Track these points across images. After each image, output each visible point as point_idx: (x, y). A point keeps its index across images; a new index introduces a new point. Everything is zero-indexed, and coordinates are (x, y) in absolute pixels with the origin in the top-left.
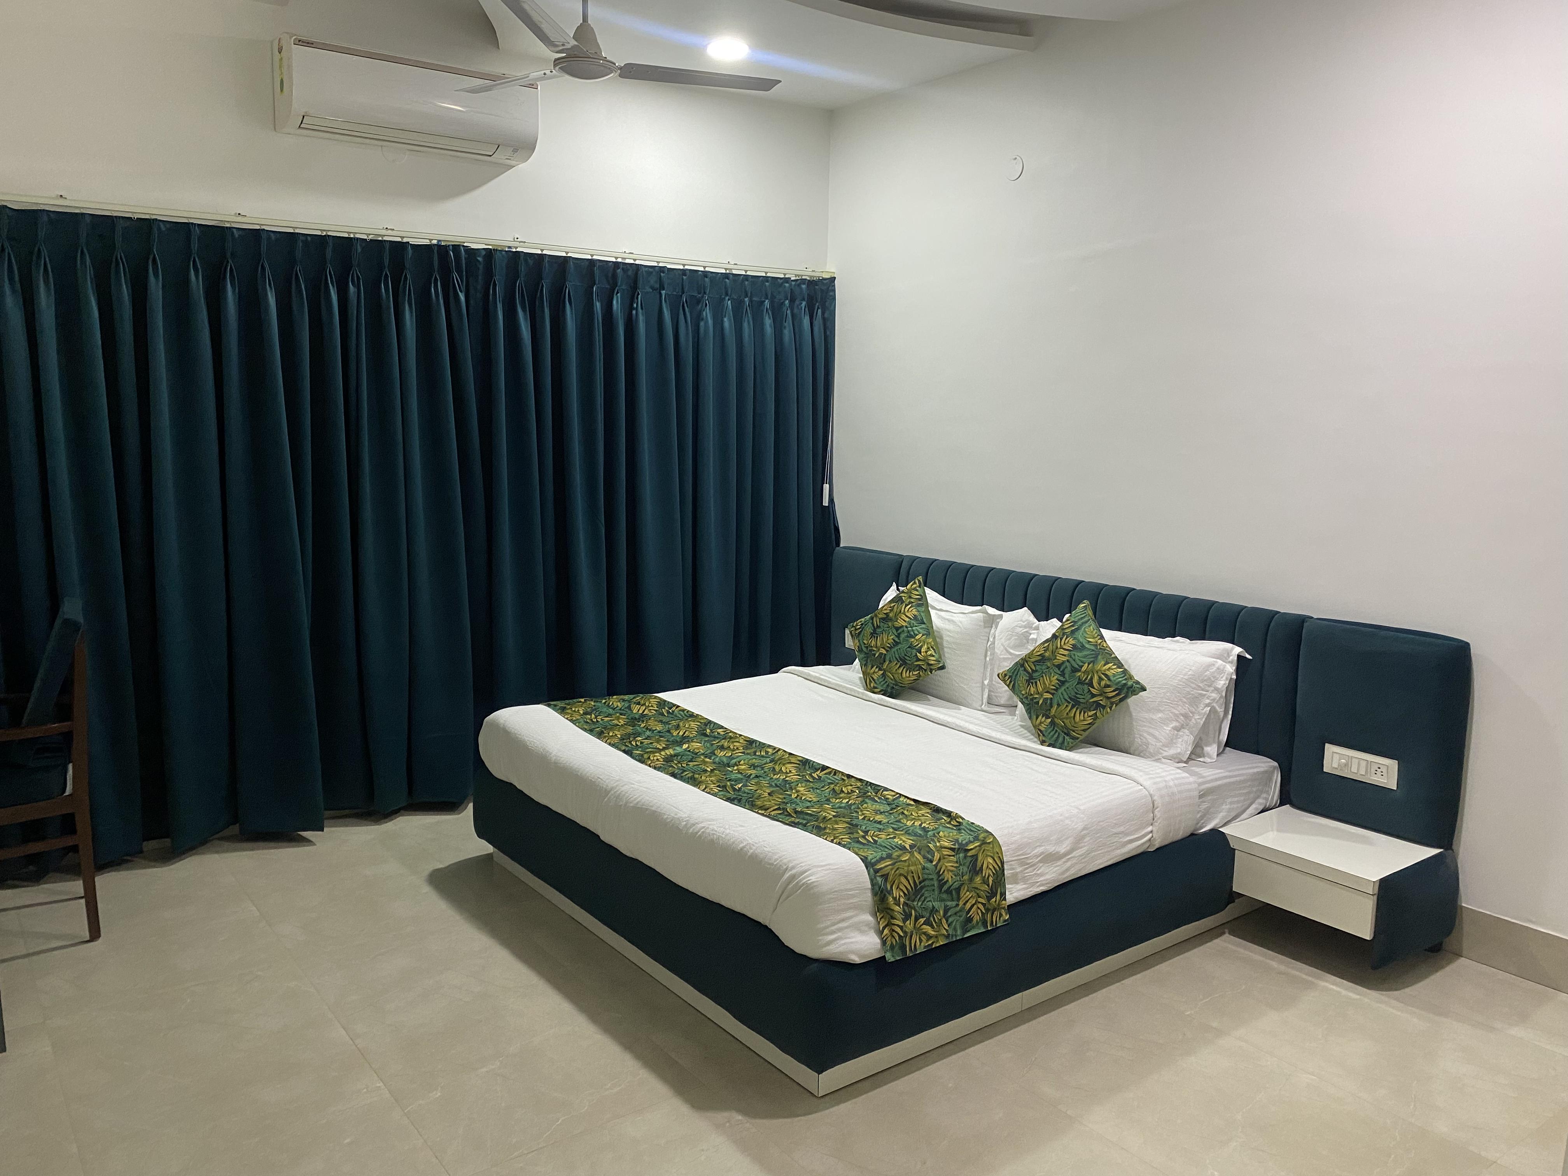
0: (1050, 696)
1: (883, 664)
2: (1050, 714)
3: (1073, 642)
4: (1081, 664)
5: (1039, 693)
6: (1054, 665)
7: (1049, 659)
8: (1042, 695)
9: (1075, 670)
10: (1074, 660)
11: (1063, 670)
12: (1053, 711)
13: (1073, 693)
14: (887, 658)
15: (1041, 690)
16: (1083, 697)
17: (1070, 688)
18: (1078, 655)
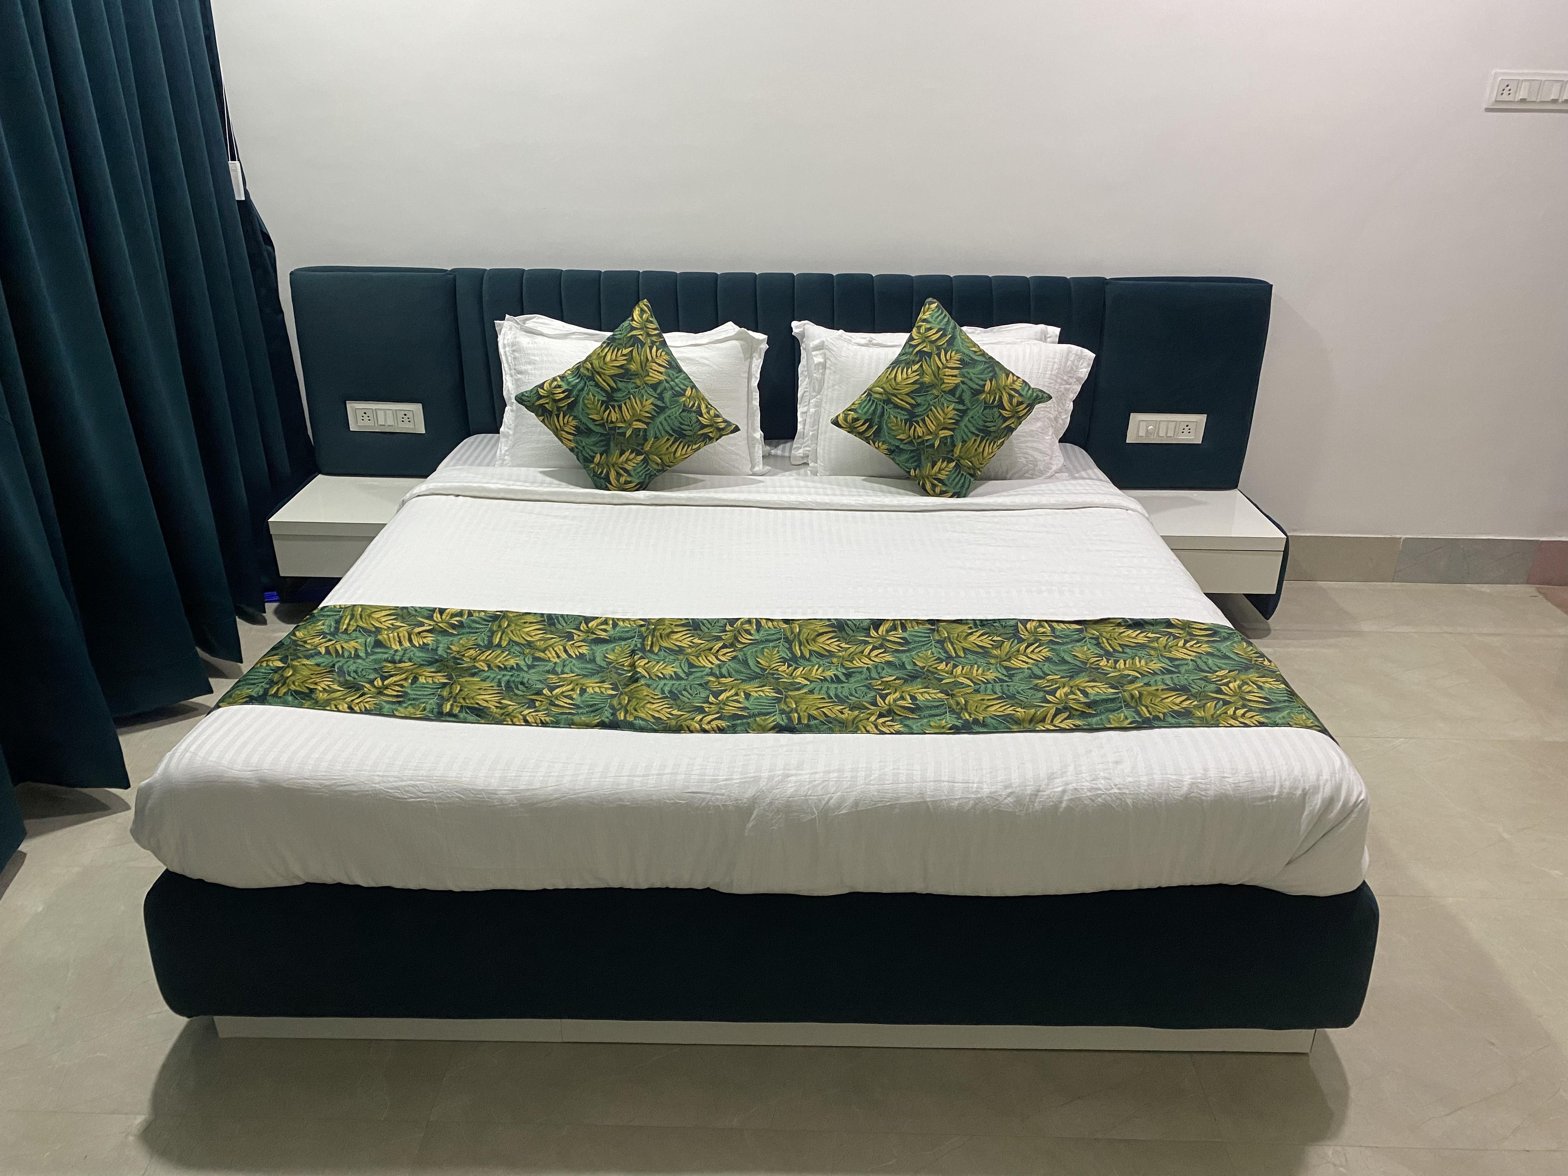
0: (949, 433)
1: (643, 445)
2: (953, 456)
3: (958, 356)
4: (982, 383)
5: (931, 433)
6: (945, 392)
7: (933, 386)
8: (937, 435)
9: (976, 393)
10: (971, 380)
11: (961, 396)
12: (957, 451)
13: (981, 423)
14: (651, 434)
15: (934, 428)
16: (993, 424)
17: (975, 417)
18: (973, 372)
